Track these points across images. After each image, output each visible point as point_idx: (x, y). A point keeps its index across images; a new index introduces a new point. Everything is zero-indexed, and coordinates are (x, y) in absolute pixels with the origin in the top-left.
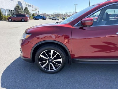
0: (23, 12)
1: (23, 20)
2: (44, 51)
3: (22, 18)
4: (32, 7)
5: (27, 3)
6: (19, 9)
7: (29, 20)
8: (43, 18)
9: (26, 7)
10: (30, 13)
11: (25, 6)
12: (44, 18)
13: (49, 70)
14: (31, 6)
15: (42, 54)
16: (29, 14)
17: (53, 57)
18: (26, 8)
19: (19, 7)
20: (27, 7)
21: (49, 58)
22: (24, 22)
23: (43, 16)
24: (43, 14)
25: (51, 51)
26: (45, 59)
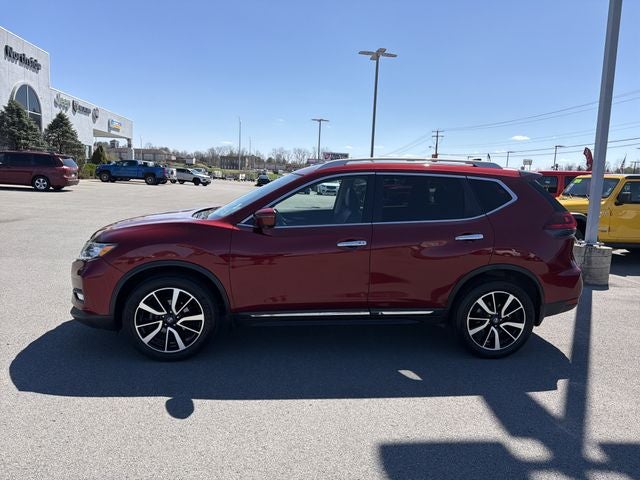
0: (40, 141)
1: (41, 183)
2: (153, 293)
3: (35, 171)
4: (95, 117)
5: (68, 97)
6: (22, 125)
7: (76, 183)
8: (154, 175)
9: (61, 117)
10: (80, 146)
11: (57, 111)
12: (158, 175)
13: (166, 351)
14: (86, 111)
15: (146, 302)
16: (76, 149)
17: (177, 310)
18: (60, 122)
19: (19, 115)
20: (69, 114)
21: (165, 312)
22: (47, 190)
23: (151, 164)
24: (154, 153)
25: (172, 291)
26: (154, 315)
